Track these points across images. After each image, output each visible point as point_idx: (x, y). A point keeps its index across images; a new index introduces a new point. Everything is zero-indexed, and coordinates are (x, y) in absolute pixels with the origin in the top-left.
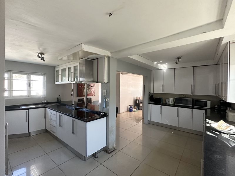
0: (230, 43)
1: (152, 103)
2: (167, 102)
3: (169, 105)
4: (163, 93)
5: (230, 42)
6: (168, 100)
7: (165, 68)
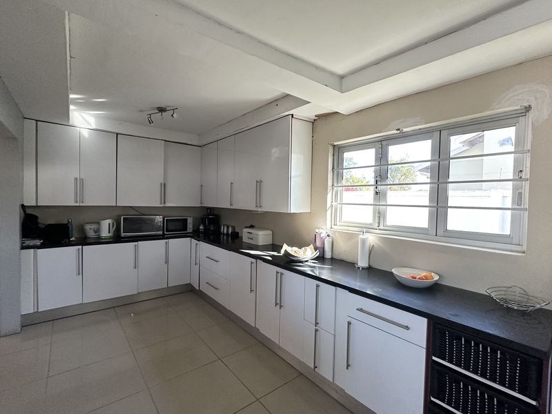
0: (292, 117)
1: (38, 242)
2: (91, 234)
3: (99, 241)
4: (78, 204)
5: (292, 115)
6: (94, 226)
7: (91, 125)
